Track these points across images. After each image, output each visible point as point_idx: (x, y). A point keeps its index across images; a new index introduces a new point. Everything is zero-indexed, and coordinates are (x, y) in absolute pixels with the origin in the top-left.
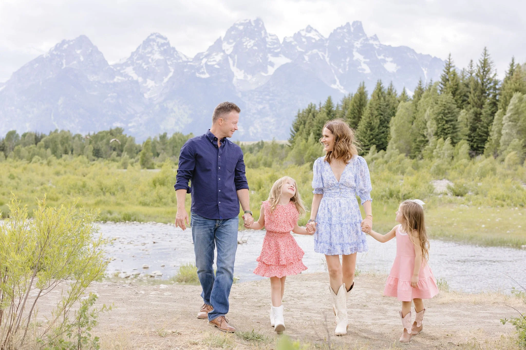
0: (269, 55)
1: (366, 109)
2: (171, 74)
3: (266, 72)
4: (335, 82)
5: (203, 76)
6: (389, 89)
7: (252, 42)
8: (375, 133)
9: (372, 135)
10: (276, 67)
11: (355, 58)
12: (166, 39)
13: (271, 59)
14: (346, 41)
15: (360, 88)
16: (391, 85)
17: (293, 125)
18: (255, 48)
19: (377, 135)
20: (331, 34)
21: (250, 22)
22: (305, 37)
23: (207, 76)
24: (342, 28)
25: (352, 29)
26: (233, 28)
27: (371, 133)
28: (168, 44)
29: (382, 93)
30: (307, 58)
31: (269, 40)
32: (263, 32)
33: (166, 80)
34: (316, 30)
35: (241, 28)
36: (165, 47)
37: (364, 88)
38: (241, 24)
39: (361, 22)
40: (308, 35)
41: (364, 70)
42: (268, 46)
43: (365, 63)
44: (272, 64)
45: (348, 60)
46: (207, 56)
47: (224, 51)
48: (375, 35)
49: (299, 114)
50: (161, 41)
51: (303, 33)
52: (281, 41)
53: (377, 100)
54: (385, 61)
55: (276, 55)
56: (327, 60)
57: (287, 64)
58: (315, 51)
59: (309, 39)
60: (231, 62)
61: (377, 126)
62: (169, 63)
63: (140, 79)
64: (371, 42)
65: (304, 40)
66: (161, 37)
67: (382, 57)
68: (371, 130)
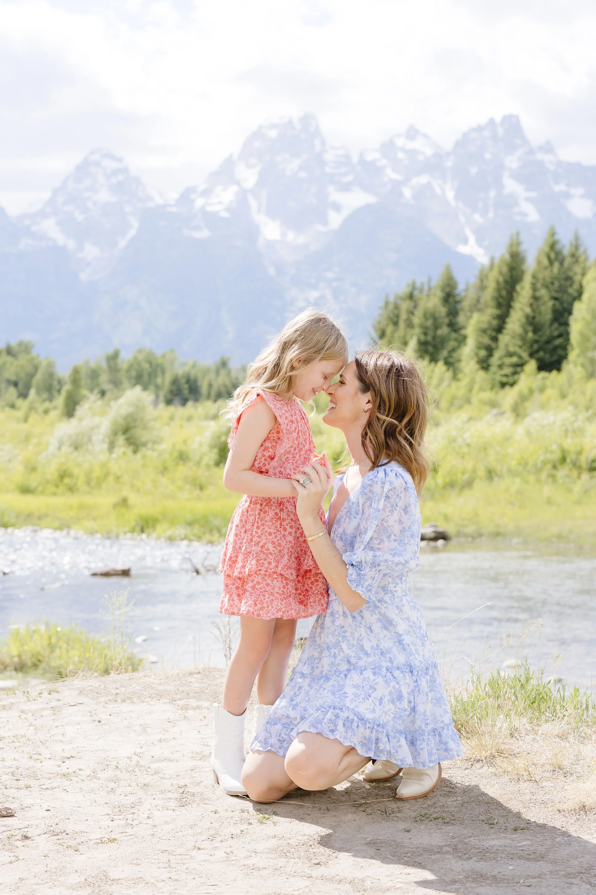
0: (331, 189)
1: (523, 288)
2: (132, 233)
3: (325, 222)
4: (465, 241)
5: (197, 235)
6: (571, 245)
7: (296, 163)
8: (544, 338)
9: (536, 341)
10: (345, 213)
11: (506, 191)
12: (120, 160)
13: (335, 196)
14: (488, 156)
15: (511, 245)
16: (577, 238)
17: (374, 327)
18: (303, 174)
19: (548, 342)
20: (458, 144)
21: (290, 122)
22: (403, 150)
23: (205, 234)
24: (479, 129)
25: (500, 131)
26: (257, 135)
27: (536, 337)
28: (125, 171)
29: (558, 254)
30: (407, 193)
31: (329, 156)
32: (317, 142)
33: (122, 243)
34: (425, 136)
35: (273, 134)
36: (120, 178)
37: (519, 244)
38: (273, 126)
39: (517, 117)
40: (410, 145)
41: (525, 214)
42: (328, 170)
43: (527, 199)
44: (337, 207)
45: (492, 194)
46: (206, 193)
47: (238, 183)
48: (548, 143)
49: (387, 303)
50: (110, 164)
51: (400, 142)
52: (355, 159)
53: (546, 268)
54: (567, 196)
55: (345, 188)
56: (450, 195)
57: (368, 206)
58: (424, 179)
59: (412, 153)
60: (253, 203)
61: (547, 323)
62: (128, 209)
63: (71, 244)
64: (540, 156)
65: (401, 155)
66: (112, 157)
67: (560, 188)
68: (536, 331)
